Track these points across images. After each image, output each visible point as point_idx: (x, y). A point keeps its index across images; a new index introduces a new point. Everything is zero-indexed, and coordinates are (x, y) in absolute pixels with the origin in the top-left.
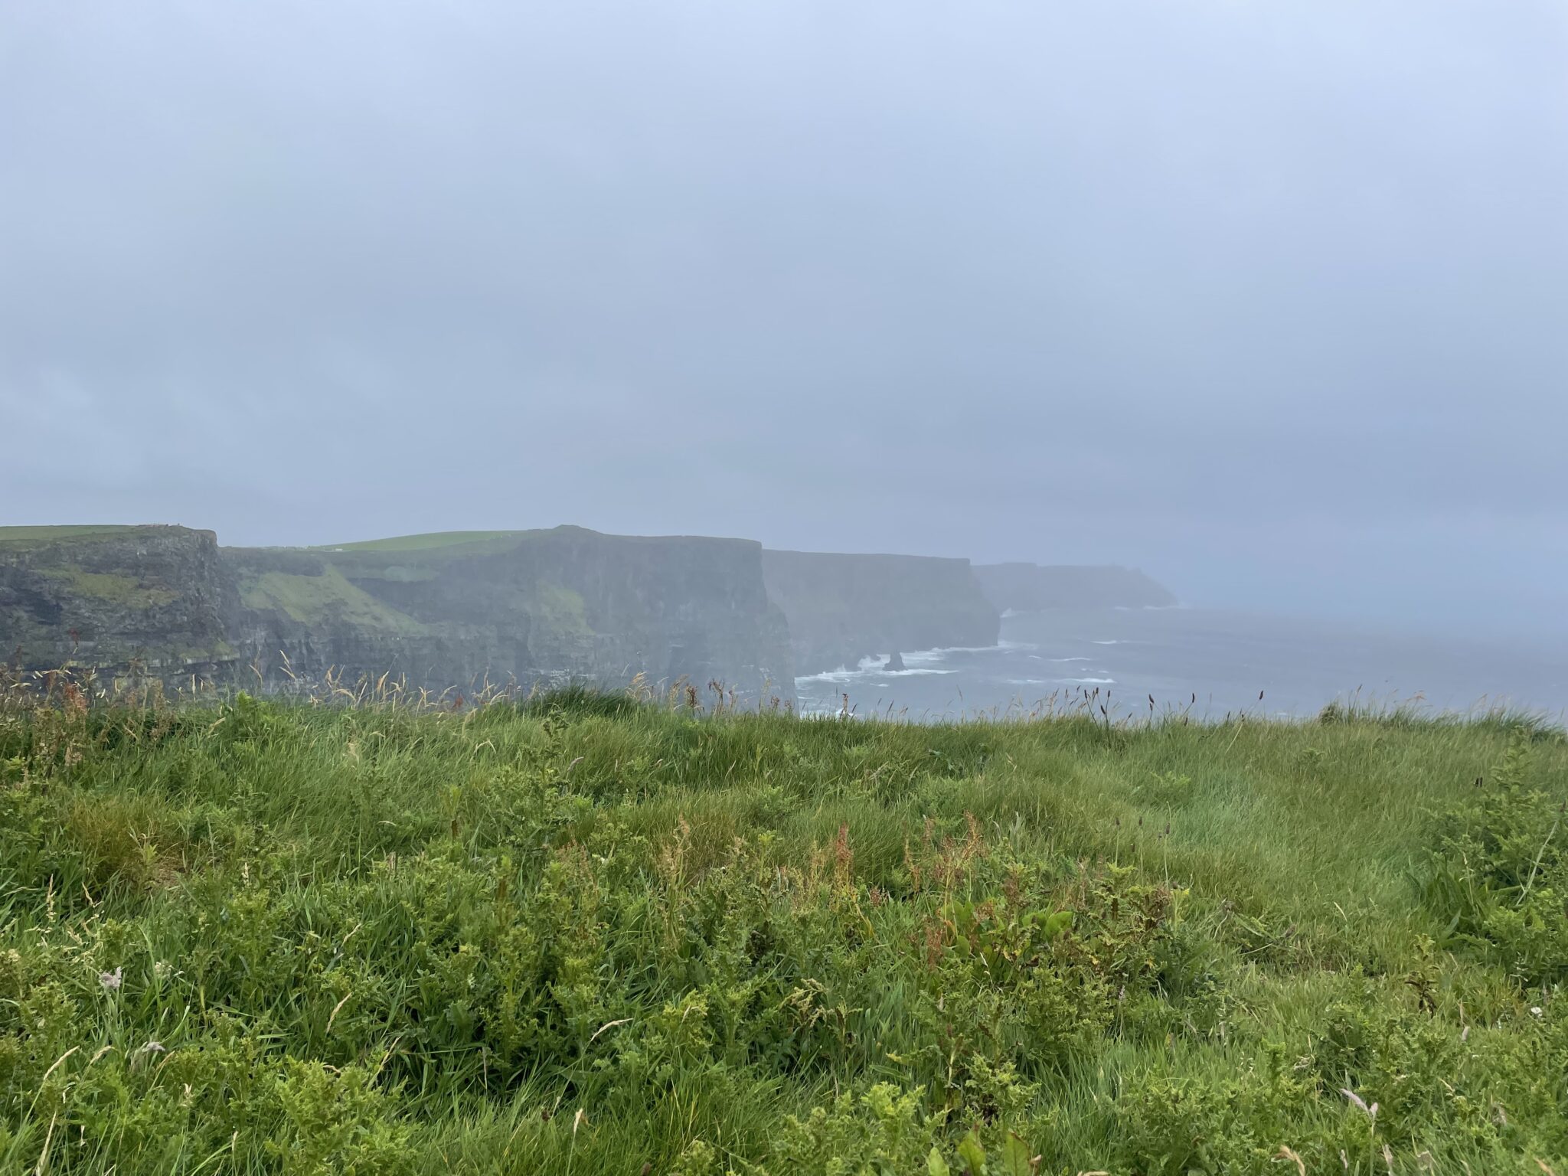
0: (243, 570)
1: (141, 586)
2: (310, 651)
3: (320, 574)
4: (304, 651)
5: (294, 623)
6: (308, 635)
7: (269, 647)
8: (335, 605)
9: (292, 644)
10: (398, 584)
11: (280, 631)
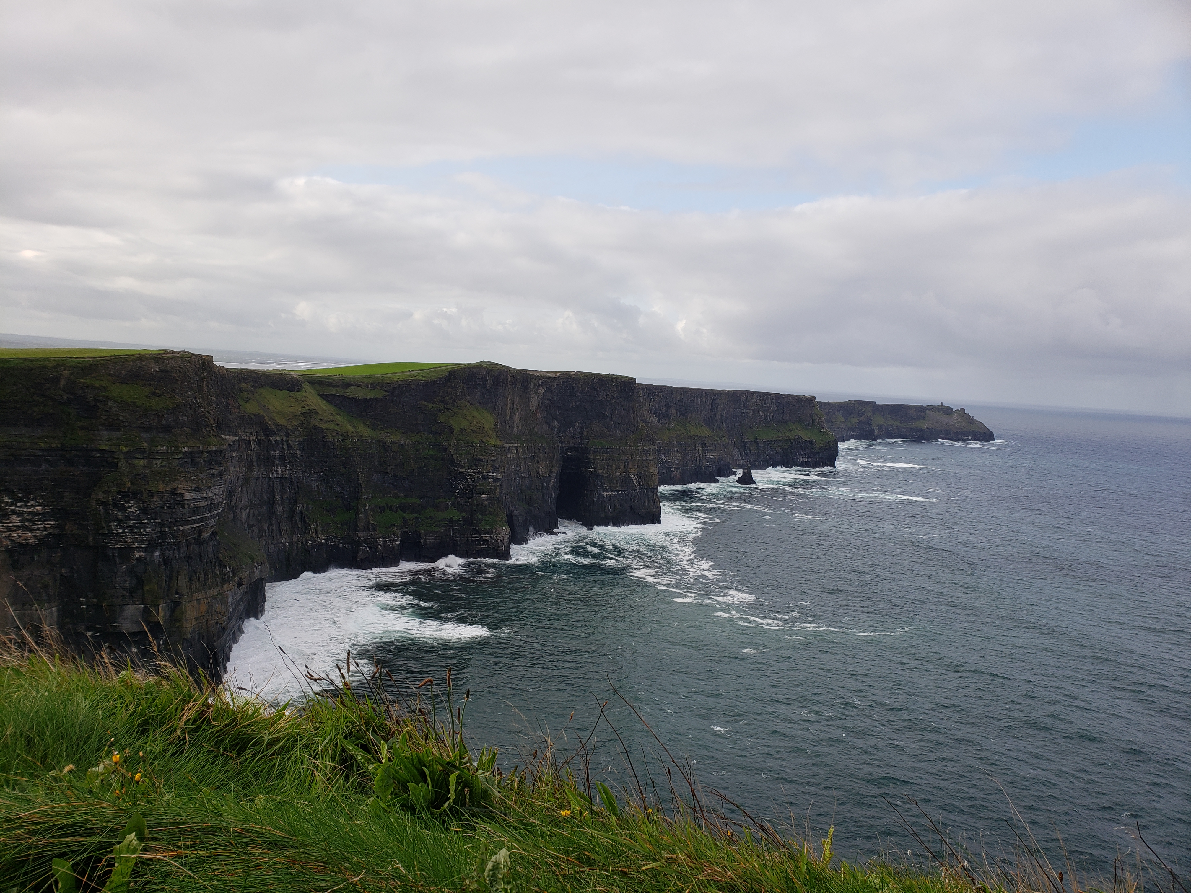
0: (244, 385)
1: (154, 394)
2: (289, 447)
3: (299, 391)
4: (285, 447)
5: (277, 425)
6: (288, 435)
7: (259, 442)
8: (308, 414)
9: (276, 441)
10: (356, 400)
11: (267, 431)
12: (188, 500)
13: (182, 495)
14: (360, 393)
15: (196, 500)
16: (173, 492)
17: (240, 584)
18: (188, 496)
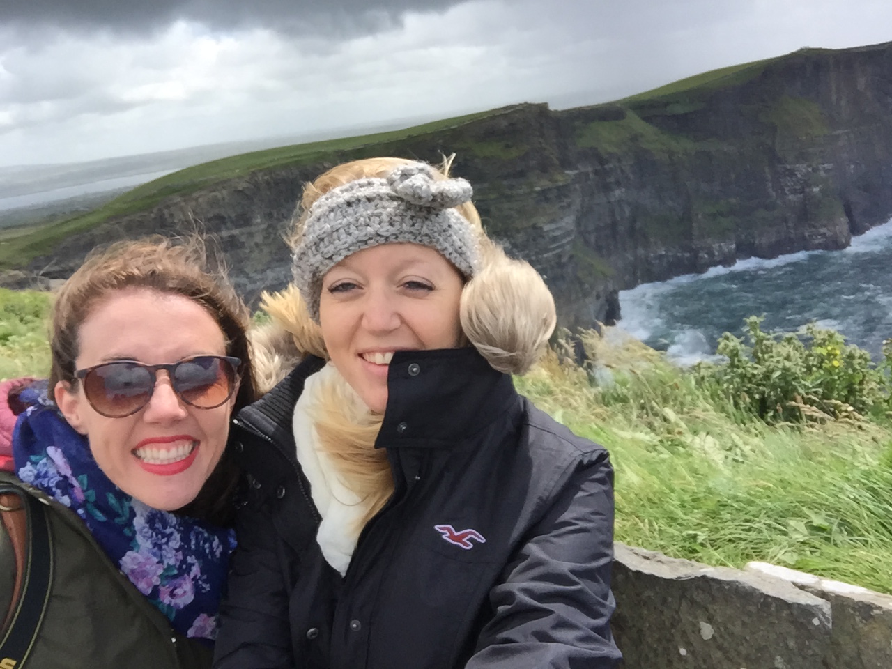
0: (577, 123)
1: (507, 146)
2: (622, 171)
3: (624, 118)
4: (619, 172)
5: (610, 154)
6: (619, 161)
7: (596, 172)
8: (635, 138)
9: (611, 168)
10: (676, 117)
11: (602, 161)
12: (548, 231)
13: (541, 228)
14: (679, 110)
15: (553, 231)
16: (534, 227)
17: (598, 297)
18: (546, 228)
